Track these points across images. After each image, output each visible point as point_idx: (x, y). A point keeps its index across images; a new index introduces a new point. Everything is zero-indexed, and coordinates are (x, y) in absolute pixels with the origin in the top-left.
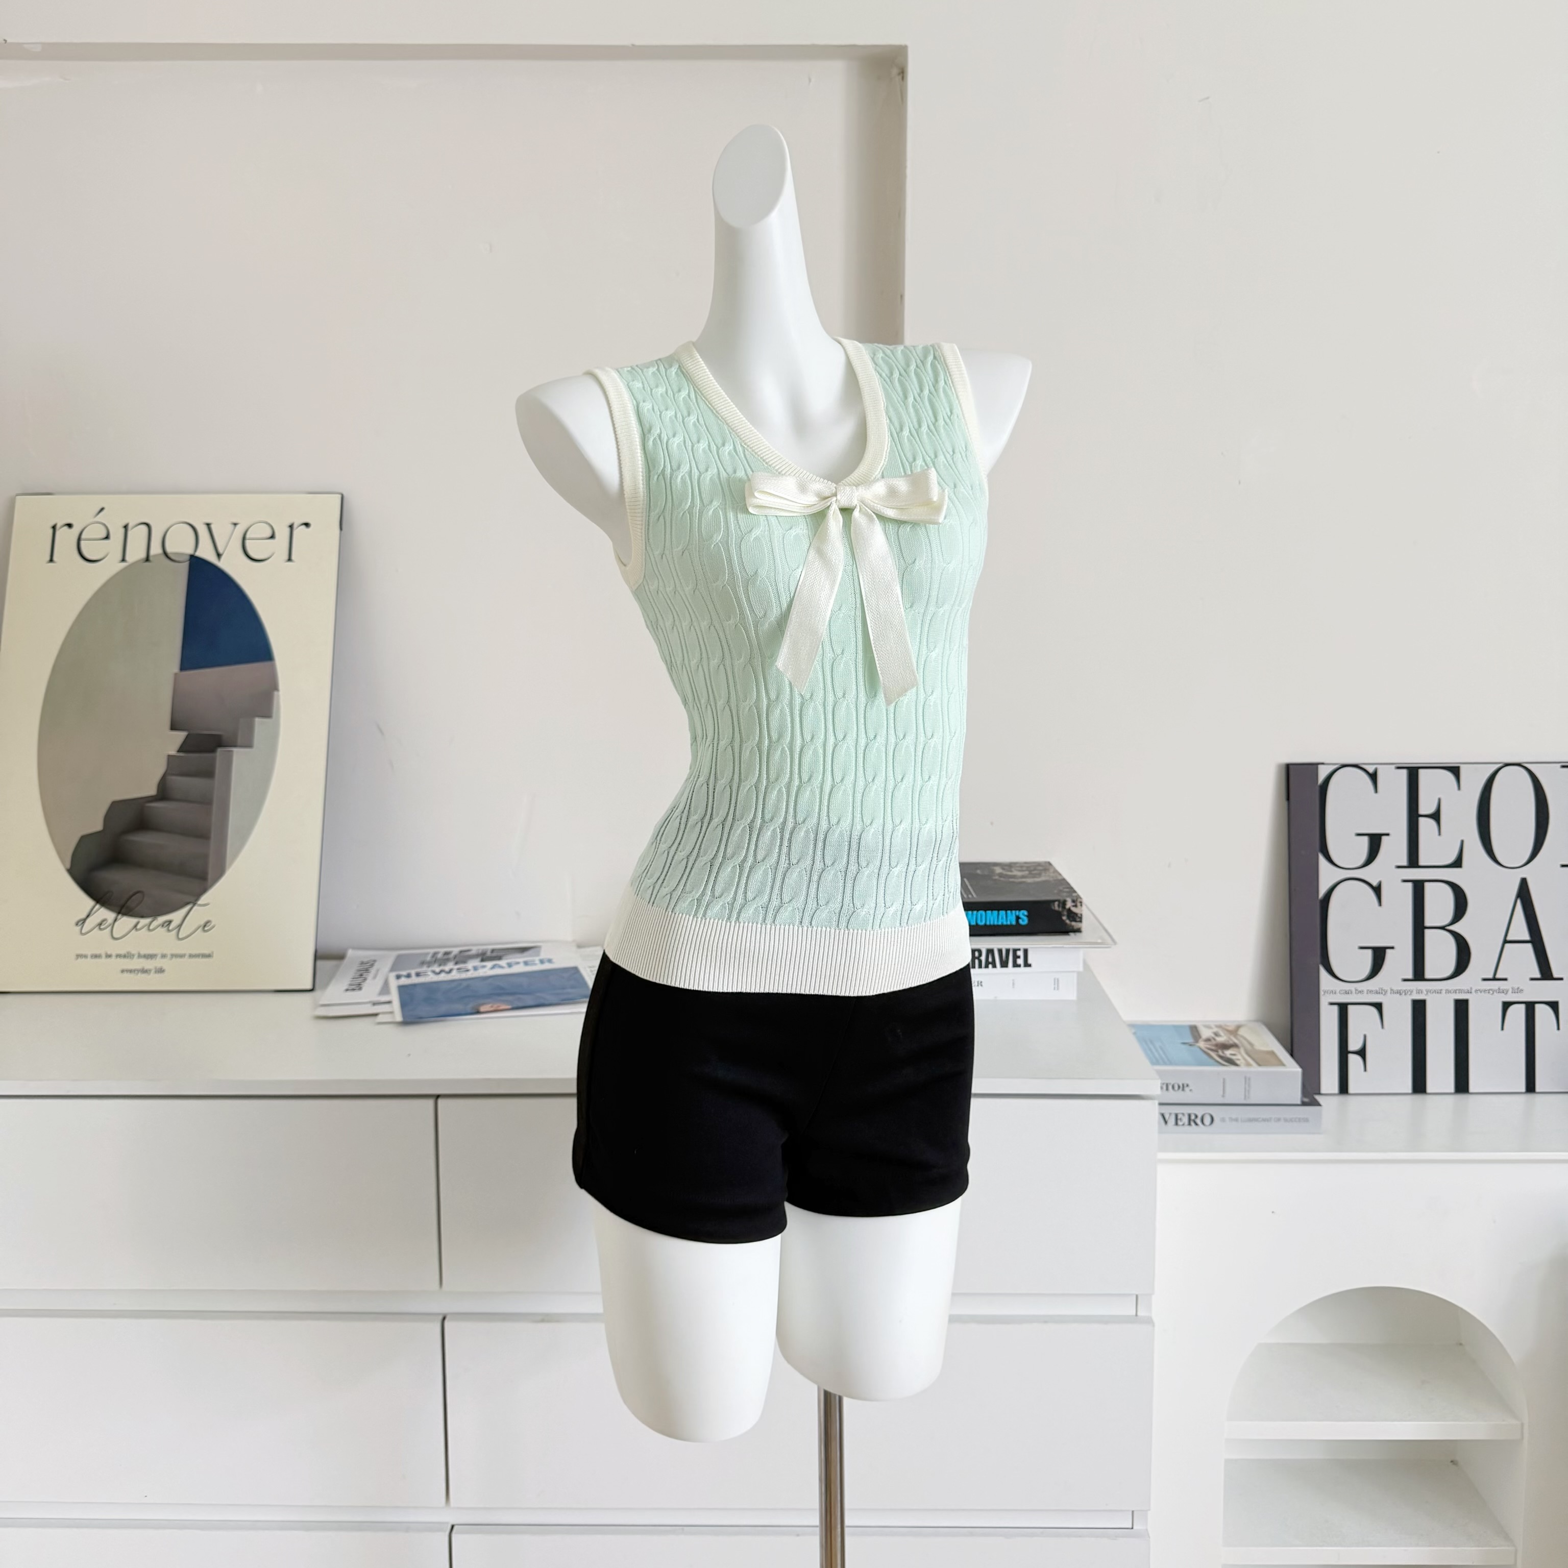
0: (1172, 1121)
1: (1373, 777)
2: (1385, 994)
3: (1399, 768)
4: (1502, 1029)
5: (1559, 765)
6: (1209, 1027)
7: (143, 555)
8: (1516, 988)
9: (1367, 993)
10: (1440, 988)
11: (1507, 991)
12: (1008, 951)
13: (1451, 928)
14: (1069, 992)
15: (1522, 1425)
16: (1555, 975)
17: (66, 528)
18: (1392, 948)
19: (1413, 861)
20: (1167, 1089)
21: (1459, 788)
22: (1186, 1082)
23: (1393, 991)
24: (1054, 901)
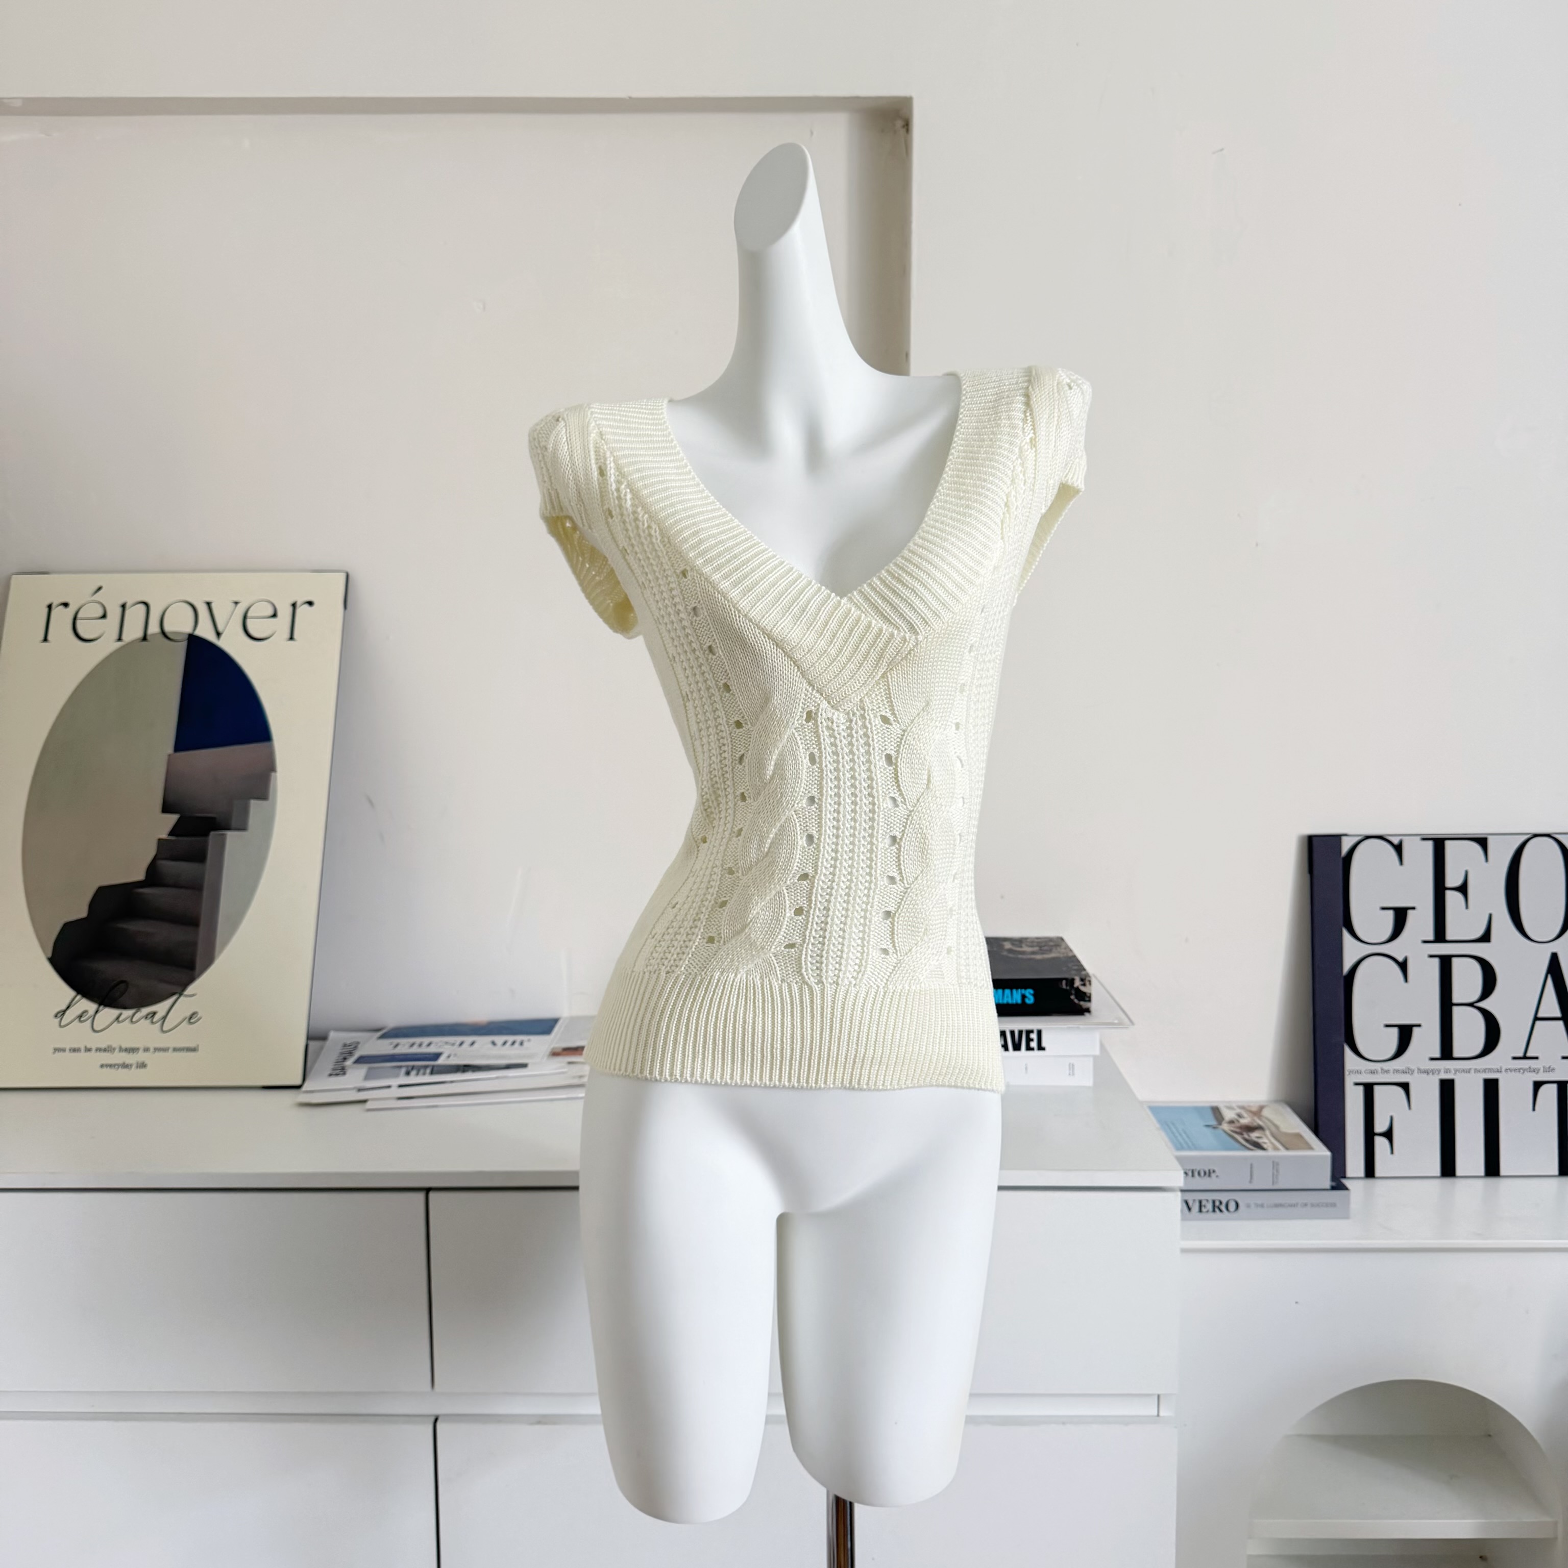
0: (1195, 1208)
1: (1398, 848)
2: (1412, 1074)
3: (1424, 839)
4: (1537, 1109)
6: (1230, 1108)
7: (140, 634)
8: (1547, 1067)
9: (1394, 1073)
10: (1470, 1067)
11: (1539, 1070)
12: (1021, 1032)
13: (1481, 1004)
14: (1085, 1079)
17: (62, 607)
18: (1419, 1026)
19: (1440, 935)
20: (1193, 1176)
21: (1487, 860)
22: (1212, 1168)
23: (1420, 1071)
24: (1061, 980)
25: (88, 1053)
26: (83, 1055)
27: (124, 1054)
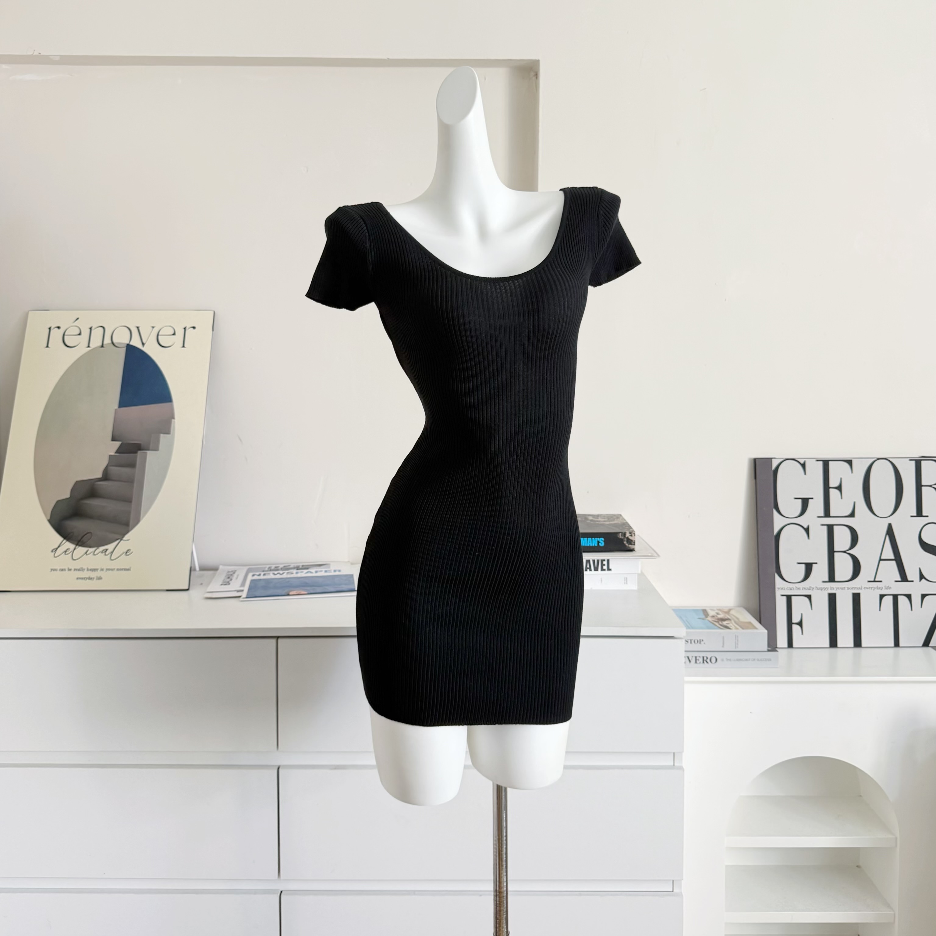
0: (693, 661)
1: (803, 466)
2: (813, 590)
3: (818, 461)
4: (880, 610)
5: (908, 459)
6: (713, 610)
7: (100, 344)
8: (887, 586)
9: (803, 589)
10: (844, 587)
11: (882, 588)
12: (598, 561)
13: (850, 552)
14: (633, 586)
15: (896, 838)
16: (909, 579)
17: (56, 329)
18: (816, 563)
19: (827, 514)
20: (691, 643)
21: (852, 472)
22: (701, 638)
23: (817, 588)
24: (619, 533)
25: (70, 572)
26: (67, 572)
27: (90, 572)
